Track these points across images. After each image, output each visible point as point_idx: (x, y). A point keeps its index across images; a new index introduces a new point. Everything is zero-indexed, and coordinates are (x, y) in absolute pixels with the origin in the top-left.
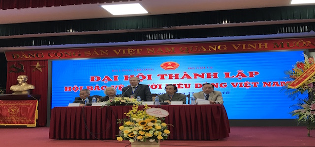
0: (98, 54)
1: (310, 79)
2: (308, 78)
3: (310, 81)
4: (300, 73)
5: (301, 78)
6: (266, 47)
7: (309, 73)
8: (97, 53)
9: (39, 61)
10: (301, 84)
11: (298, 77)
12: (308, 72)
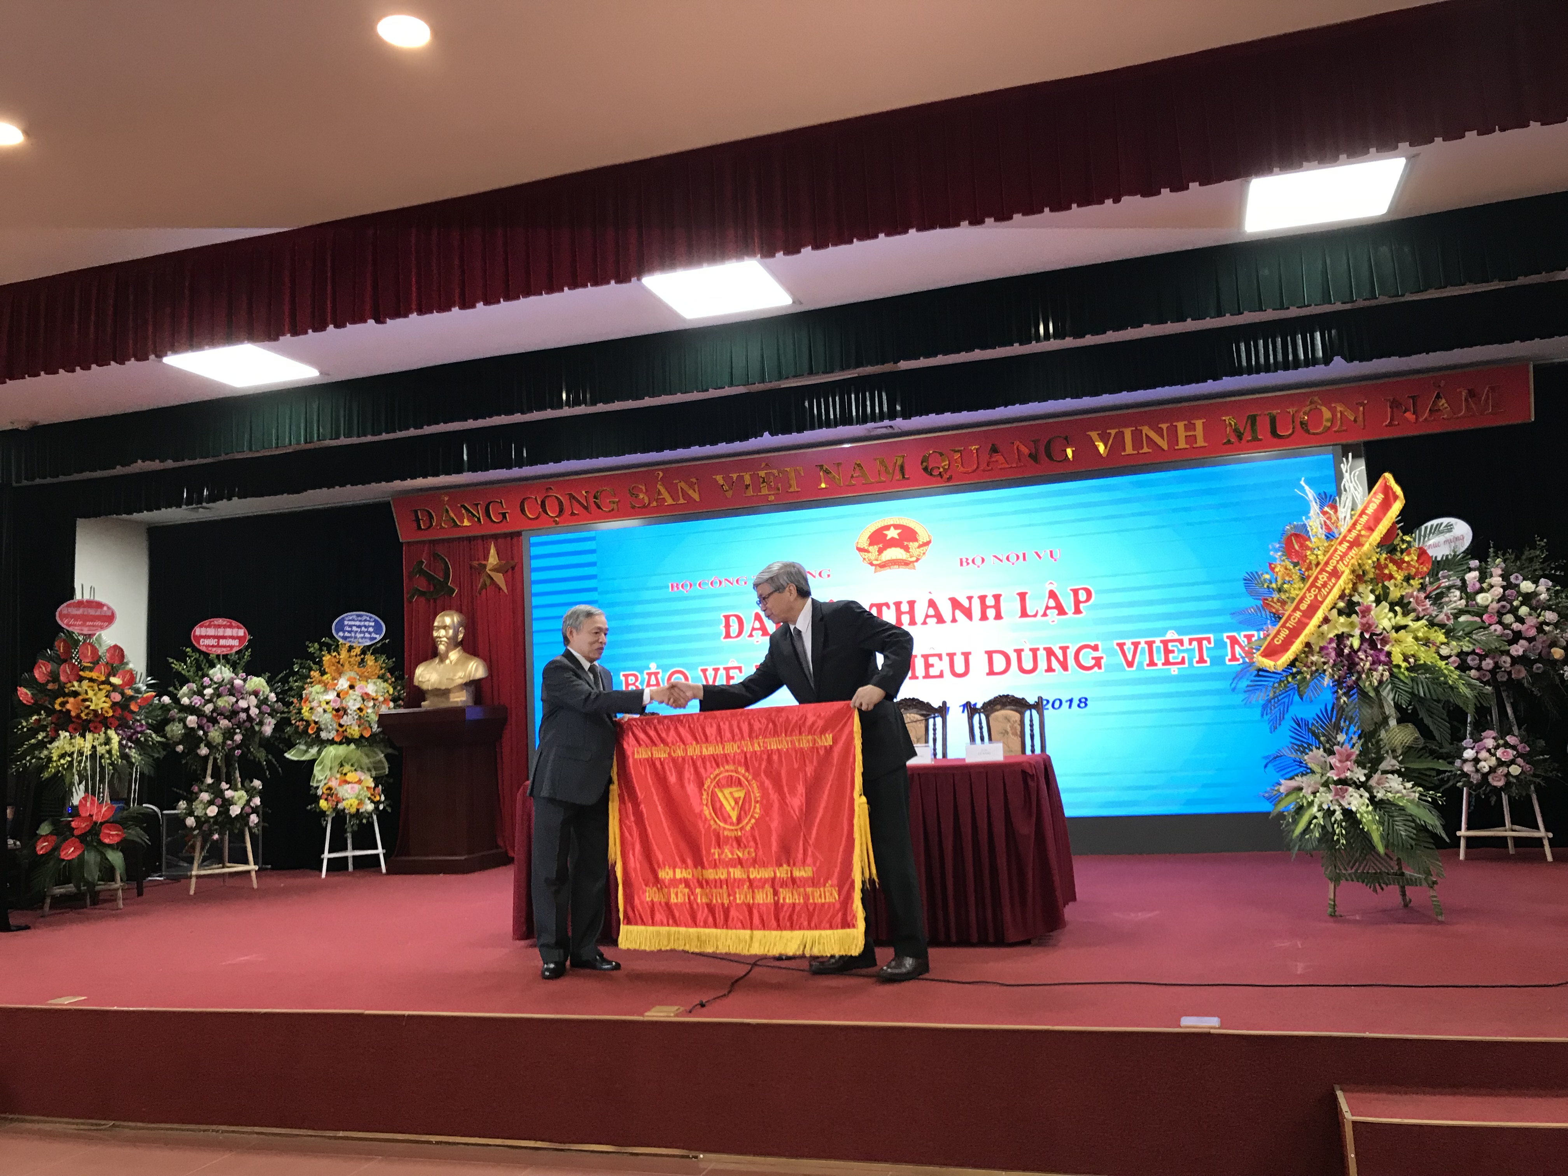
0: (669, 501)
1: (1326, 620)
2: (1319, 615)
3: (1325, 627)
4: (1296, 589)
5: (1298, 614)
6: (1200, 442)
7: (1324, 585)
8: (665, 494)
9: (495, 537)
10: (1297, 646)
11: (1290, 608)
12: (1319, 583)
